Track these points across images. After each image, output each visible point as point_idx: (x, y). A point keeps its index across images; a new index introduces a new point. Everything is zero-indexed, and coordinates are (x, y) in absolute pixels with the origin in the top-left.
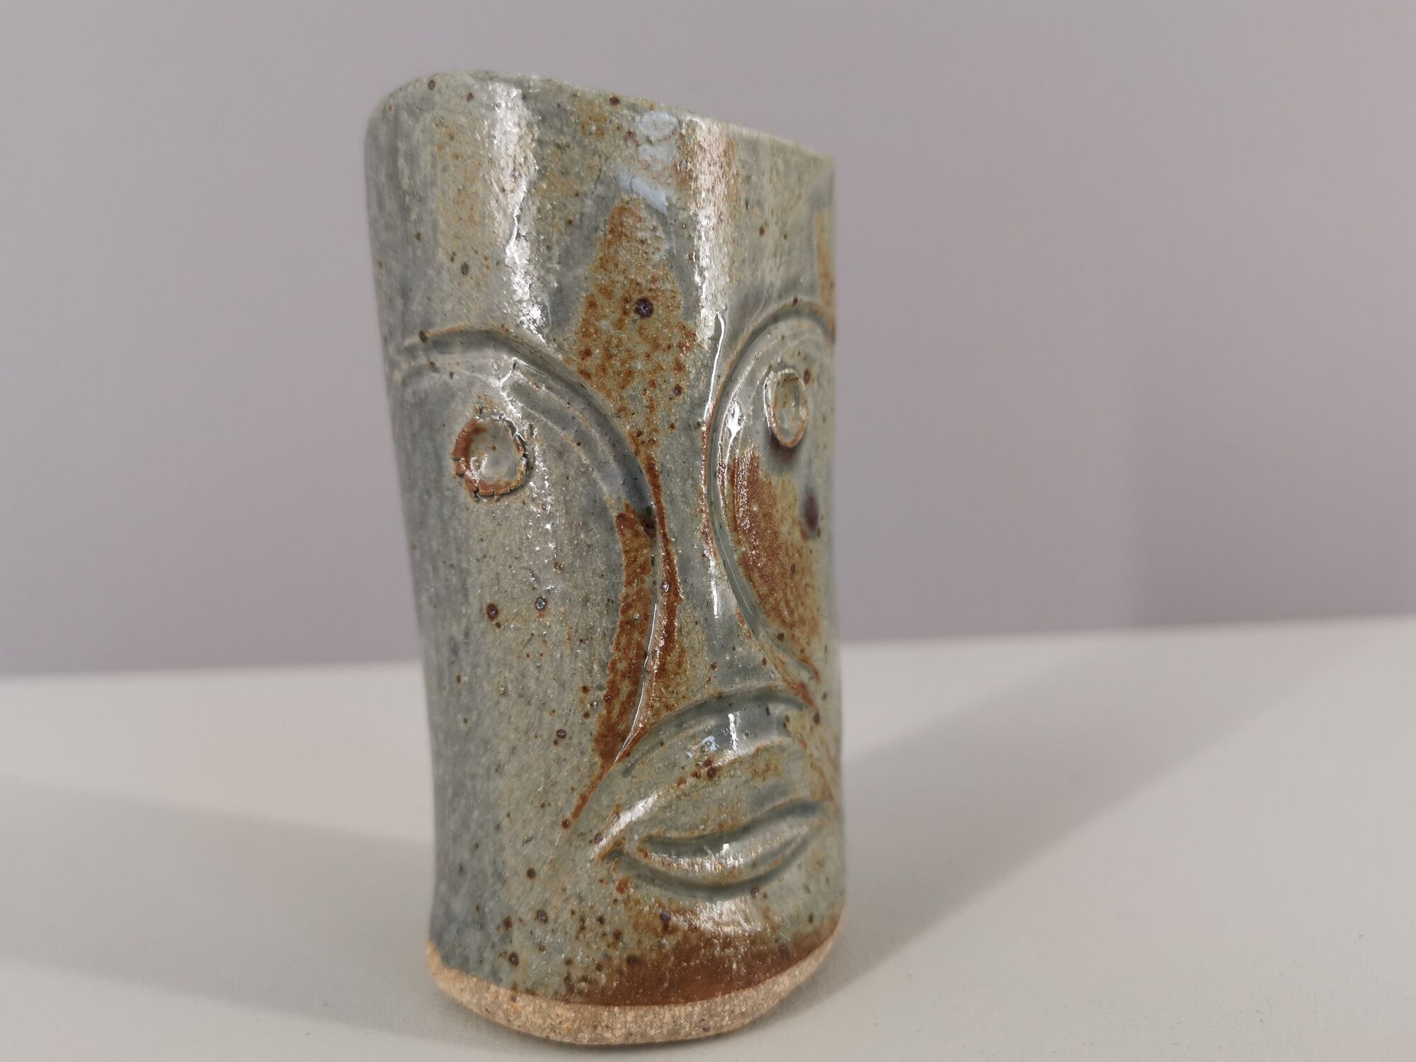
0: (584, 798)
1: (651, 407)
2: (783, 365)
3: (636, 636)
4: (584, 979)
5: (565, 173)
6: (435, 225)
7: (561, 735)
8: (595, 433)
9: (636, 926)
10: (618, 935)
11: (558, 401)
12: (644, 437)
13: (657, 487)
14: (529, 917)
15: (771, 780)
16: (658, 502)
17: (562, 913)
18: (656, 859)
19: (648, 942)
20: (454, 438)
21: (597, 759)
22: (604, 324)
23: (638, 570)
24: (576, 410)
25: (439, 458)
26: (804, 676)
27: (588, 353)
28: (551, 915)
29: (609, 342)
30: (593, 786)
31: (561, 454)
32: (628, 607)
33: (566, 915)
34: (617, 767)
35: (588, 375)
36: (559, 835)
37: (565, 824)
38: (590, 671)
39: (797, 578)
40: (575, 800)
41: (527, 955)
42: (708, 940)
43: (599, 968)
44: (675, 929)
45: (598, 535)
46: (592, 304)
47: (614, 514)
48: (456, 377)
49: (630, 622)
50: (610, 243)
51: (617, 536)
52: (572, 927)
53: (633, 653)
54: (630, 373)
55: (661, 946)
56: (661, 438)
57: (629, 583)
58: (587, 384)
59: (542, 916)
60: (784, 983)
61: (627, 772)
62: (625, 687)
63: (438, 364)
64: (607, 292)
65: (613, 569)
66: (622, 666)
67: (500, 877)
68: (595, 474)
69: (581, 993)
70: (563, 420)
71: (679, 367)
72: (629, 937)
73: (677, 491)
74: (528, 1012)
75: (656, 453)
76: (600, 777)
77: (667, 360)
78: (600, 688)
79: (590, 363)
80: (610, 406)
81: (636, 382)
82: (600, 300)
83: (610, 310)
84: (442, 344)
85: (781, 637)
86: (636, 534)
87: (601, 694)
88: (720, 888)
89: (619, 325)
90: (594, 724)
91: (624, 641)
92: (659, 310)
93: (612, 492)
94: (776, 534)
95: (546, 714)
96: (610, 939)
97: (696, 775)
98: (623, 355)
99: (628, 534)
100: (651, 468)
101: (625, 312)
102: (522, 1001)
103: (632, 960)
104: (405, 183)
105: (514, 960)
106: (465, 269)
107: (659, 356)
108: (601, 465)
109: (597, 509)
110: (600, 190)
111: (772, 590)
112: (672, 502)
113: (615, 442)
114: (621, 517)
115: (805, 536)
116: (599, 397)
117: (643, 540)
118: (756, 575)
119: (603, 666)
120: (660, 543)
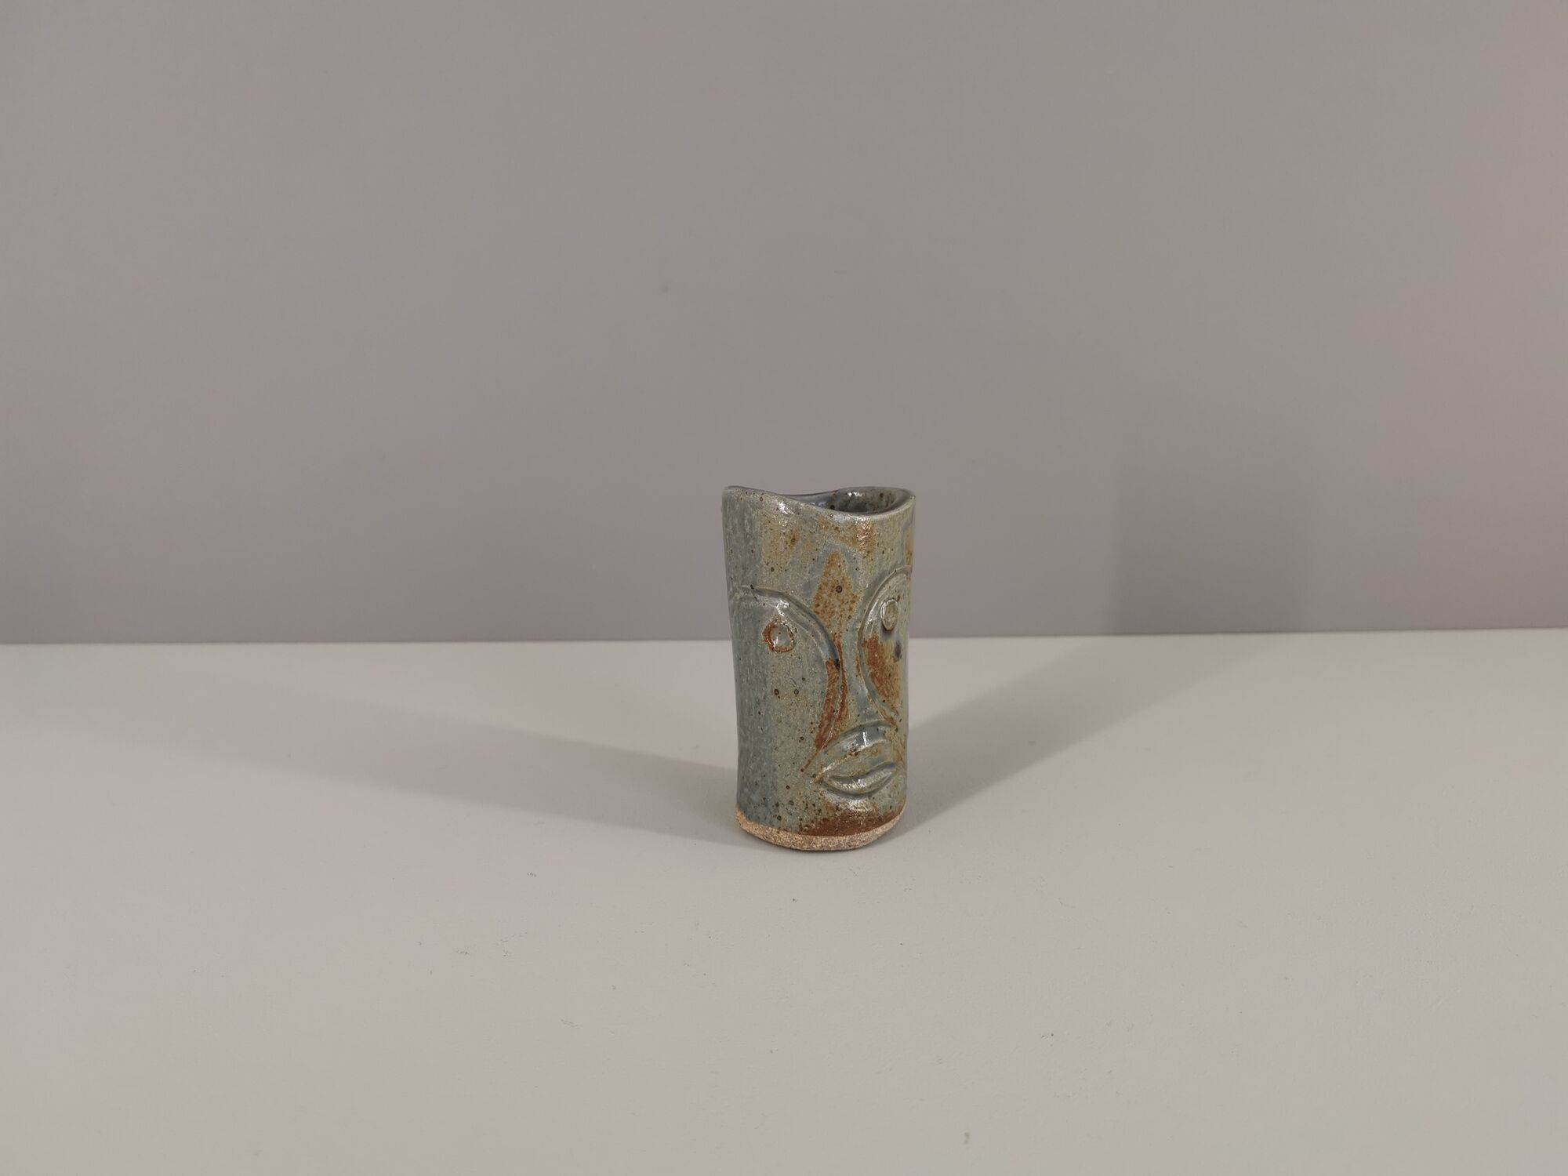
0: (810, 761)
1: (840, 624)
2: (889, 599)
3: (831, 705)
4: (807, 826)
5: (812, 542)
6: (760, 551)
7: (802, 738)
8: (819, 632)
9: (827, 808)
10: (820, 811)
11: (805, 619)
12: (837, 635)
13: (841, 653)
14: (786, 803)
15: (878, 756)
16: (841, 658)
17: (799, 801)
18: (835, 784)
19: (831, 814)
20: (764, 627)
21: (815, 748)
22: (824, 595)
23: (832, 681)
24: (812, 623)
25: (757, 632)
26: (892, 714)
27: (818, 605)
28: (795, 803)
29: (826, 602)
30: (813, 757)
31: (806, 639)
32: (828, 694)
33: (801, 802)
34: (822, 751)
35: (818, 613)
36: (800, 774)
37: (802, 770)
38: (814, 717)
39: (891, 678)
40: (806, 762)
41: (785, 816)
42: (852, 814)
43: (812, 822)
44: (841, 809)
45: (819, 669)
46: (820, 588)
47: (825, 661)
48: (766, 606)
49: (829, 700)
50: (828, 567)
51: (826, 669)
52: (803, 808)
53: (829, 711)
54: (833, 612)
55: (835, 815)
56: (843, 635)
57: (829, 686)
58: (817, 615)
59: (791, 803)
60: (879, 831)
61: (825, 752)
62: (826, 722)
63: (758, 599)
64: (826, 584)
65: (824, 681)
66: (825, 715)
67: (775, 788)
68: (819, 647)
69: (805, 830)
70: (807, 627)
71: (851, 609)
72: (824, 811)
73: (848, 653)
74: (784, 837)
75: (841, 640)
76: (816, 754)
77: (846, 607)
78: (817, 723)
79: (818, 609)
80: (825, 624)
81: (835, 616)
82: (824, 587)
83: (827, 590)
84: (761, 592)
85: (884, 701)
86: (832, 668)
87: (817, 725)
88: (857, 795)
89: (830, 595)
90: (814, 735)
91: (826, 706)
92: (844, 590)
93: (825, 654)
94: (884, 664)
95: (797, 731)
96: (817, 811)
97: (850, 754)
98: (831, 606)
99: (830, 669)
100: (839, 646)
101: (832, 591)
102: (781, 834)
103: (825, 820)
104: (748, 530)
105: (779, 818)
106: (772, 569)
107: (843, 606)
108: (821, 644)
109: (819, 659)
110: (825, 548)
111: (882, 685)
112: (846, 658)
113: (826, 635)
114: (827, 662)
115: (895, 661)
116: (822, 621)
117: (835, 670)
118: (876, 679)
119: (818, 715)
120: (841, 672)
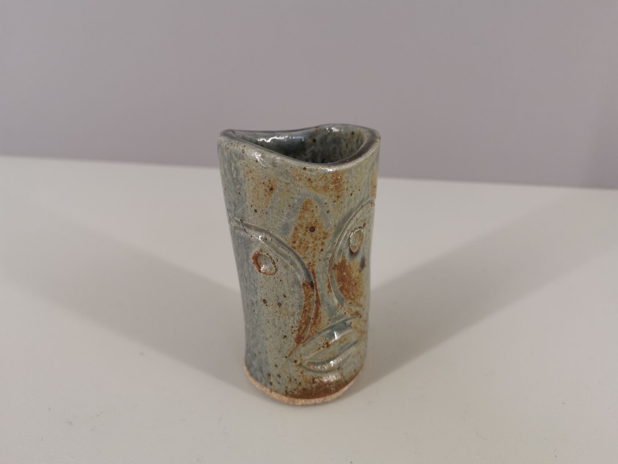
0: (291, 352)
1: (314, 256)
2: (356, 229)
3: (307, 314)
4: (291, 392)
5: (288, 191)
6: (245, 194)
7: (285, 337)
8: (296, 261)
9: (305, 382)
10: (300, 384)
11: (285, 252)
12: (311, 264)
13: (315, 277)
14: (276, 375)
15: (345, 342)
16: (315, 281)
17: (285, 376)
18: (311, 367)
19: (308, 385)
20: (253, 254)
21: (295, 344)
22: (300, 234)
23: (308, 297)
24: (291, 255)
25: (248, 256)
26: (357, 309)
27: (294, 242)
28: (282, 376)
29: (301, 239)
30: (294, 349)
31: (286, 267)
32: (305, 307)
33: (286, 377)
34: (301, 345)
35: (295, 248)
36: (284, 359)
37: (286, 357)
38: (294, 323)
39: (357, 285)
40: (289, 352)
41: (274, 383)
42: (325, 384)
43: (295, 390)
44: (316, 382)
45: (297, 289)
46: (296, 229)
47: (301, 283)
48: (253, 238)
49: (306, 311)
50: (302, 212)
51: (302, 289)
52: (288, 380)
53: (306, 318)
54: (307, 247)
55: (312, 386)
56: (317, 264)
57: (305, 301)
58: (294, 250)
59: (279, 376)
60: (346, 388)
61: (304, 346)
62: (304, 326)
63: (247, 231)
64: (301, 226)
65: (301, 298)
66: (303, 321)
67: (267, 364)
68: (296, 273)
69: (290, 394)
70: (286, 257)
71: (323, 244)
72: (303, 384)
73: (321, 277)
74: (274, 395)
75: (315, 268)
76: (296, 347)
77: (319, 242)
78: (297, 327)
79: (295, 245)
80: (301, 256)
81: (310, 250)
82: (299, 228)
83: (302, 231)
84: (249, 227)
85: (351, 303)
86: (308, 288)
87: (297, 329)
88: (329, 371)
89: (305, 234)
90: (295, 335)
91: (304, 315)
92: (317, 229)
93: (301, 277)
94: (351, 277)
95: (281, 331)
96: (298, 384)
97: (324, 347)
98: (306, 243)
99: (306, 288)
100: (313, 272)
101: (307, 231)
102: (273, 393)
103: (304, 389)
104: (234, 176)
105: (271, 384)
106: (256, 211)
107: (316, 242)
108: (298, 270)
109: (296, 282)
110: (299, 197)
111: (349, 293)
112: (319, 281)
113: (303, 264)
114: (304, 284)
115: (360, 272)
116: (298, 253)
117: (311, 289)
118: (344, 291)
119: (297, 322)
120: (315, 290)
